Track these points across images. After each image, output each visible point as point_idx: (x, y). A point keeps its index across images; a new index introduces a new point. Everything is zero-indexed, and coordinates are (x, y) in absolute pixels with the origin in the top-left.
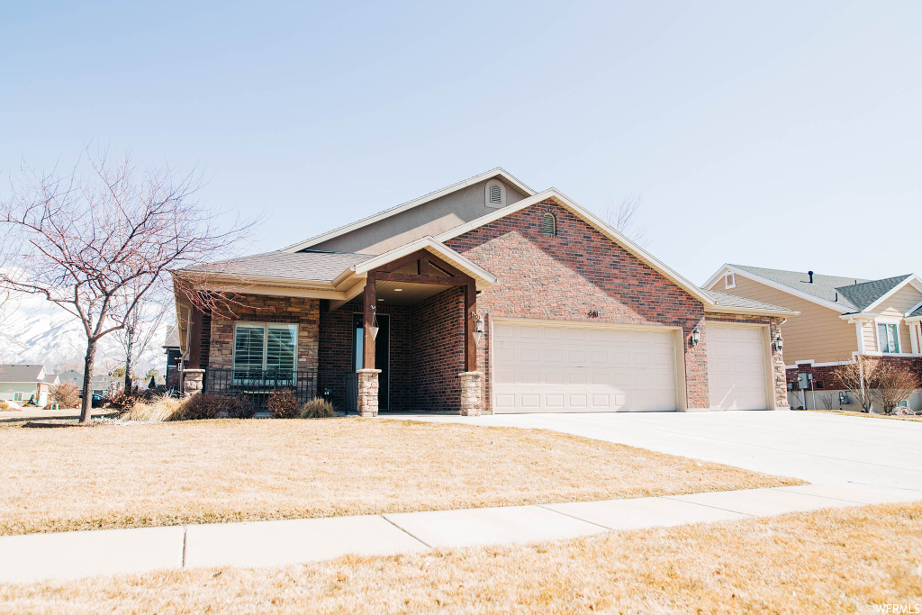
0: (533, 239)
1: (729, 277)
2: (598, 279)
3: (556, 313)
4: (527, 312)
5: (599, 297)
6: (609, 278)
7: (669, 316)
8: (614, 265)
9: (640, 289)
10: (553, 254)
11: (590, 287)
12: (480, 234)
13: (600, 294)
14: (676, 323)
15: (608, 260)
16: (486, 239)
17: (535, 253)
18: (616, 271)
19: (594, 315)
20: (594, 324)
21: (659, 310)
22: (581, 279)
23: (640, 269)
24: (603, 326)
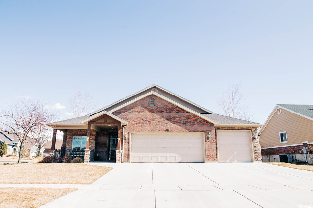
0: (146, 108)
1: (279, 109)
2: (170, 118)
3: (153, 130)
4: (143, 131)
5: (170, 124)
6: (174, 118)
7: (199, 129)
8: (176, 113)
9: (186, 121)
10: (153, 112)
11: (166, 121)
12: (128, 108)
13: (170, 123)
14: (202, 131)
15: (174, 112)
16: (129, 109)
17: (146, 112)
18: (177, 115)
19: (168, 130)
20: (167, 133)
21: (194, 127)
22: (163, 119)
23: (187, 114)
24: (171, 134)
